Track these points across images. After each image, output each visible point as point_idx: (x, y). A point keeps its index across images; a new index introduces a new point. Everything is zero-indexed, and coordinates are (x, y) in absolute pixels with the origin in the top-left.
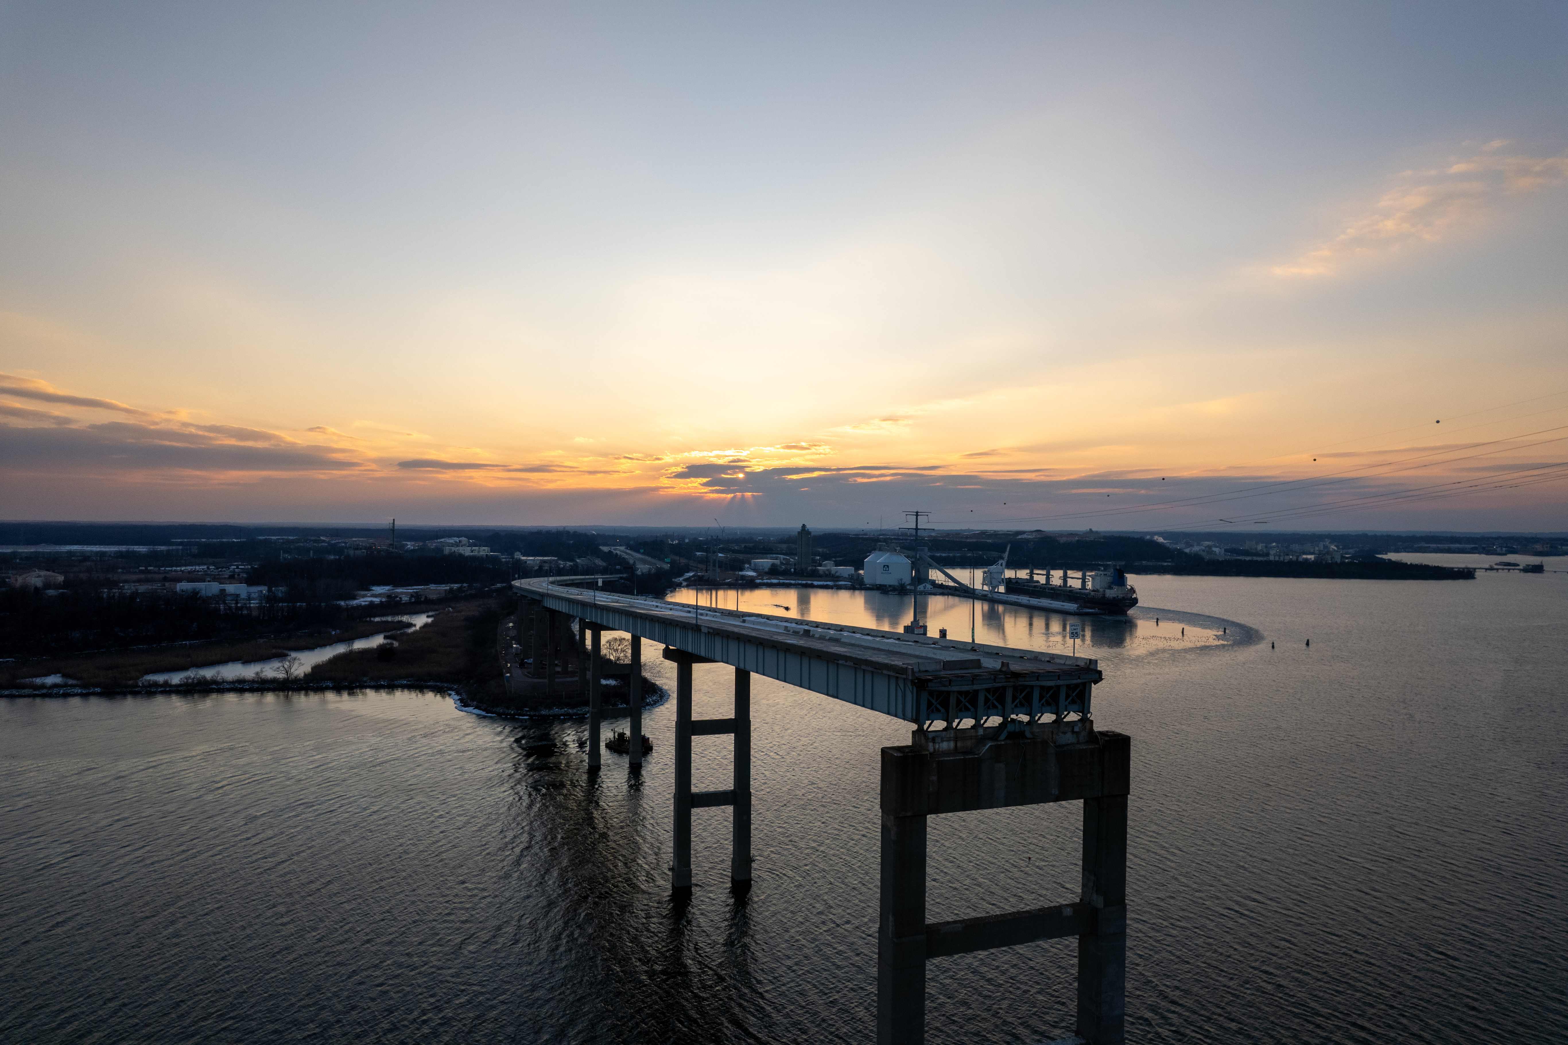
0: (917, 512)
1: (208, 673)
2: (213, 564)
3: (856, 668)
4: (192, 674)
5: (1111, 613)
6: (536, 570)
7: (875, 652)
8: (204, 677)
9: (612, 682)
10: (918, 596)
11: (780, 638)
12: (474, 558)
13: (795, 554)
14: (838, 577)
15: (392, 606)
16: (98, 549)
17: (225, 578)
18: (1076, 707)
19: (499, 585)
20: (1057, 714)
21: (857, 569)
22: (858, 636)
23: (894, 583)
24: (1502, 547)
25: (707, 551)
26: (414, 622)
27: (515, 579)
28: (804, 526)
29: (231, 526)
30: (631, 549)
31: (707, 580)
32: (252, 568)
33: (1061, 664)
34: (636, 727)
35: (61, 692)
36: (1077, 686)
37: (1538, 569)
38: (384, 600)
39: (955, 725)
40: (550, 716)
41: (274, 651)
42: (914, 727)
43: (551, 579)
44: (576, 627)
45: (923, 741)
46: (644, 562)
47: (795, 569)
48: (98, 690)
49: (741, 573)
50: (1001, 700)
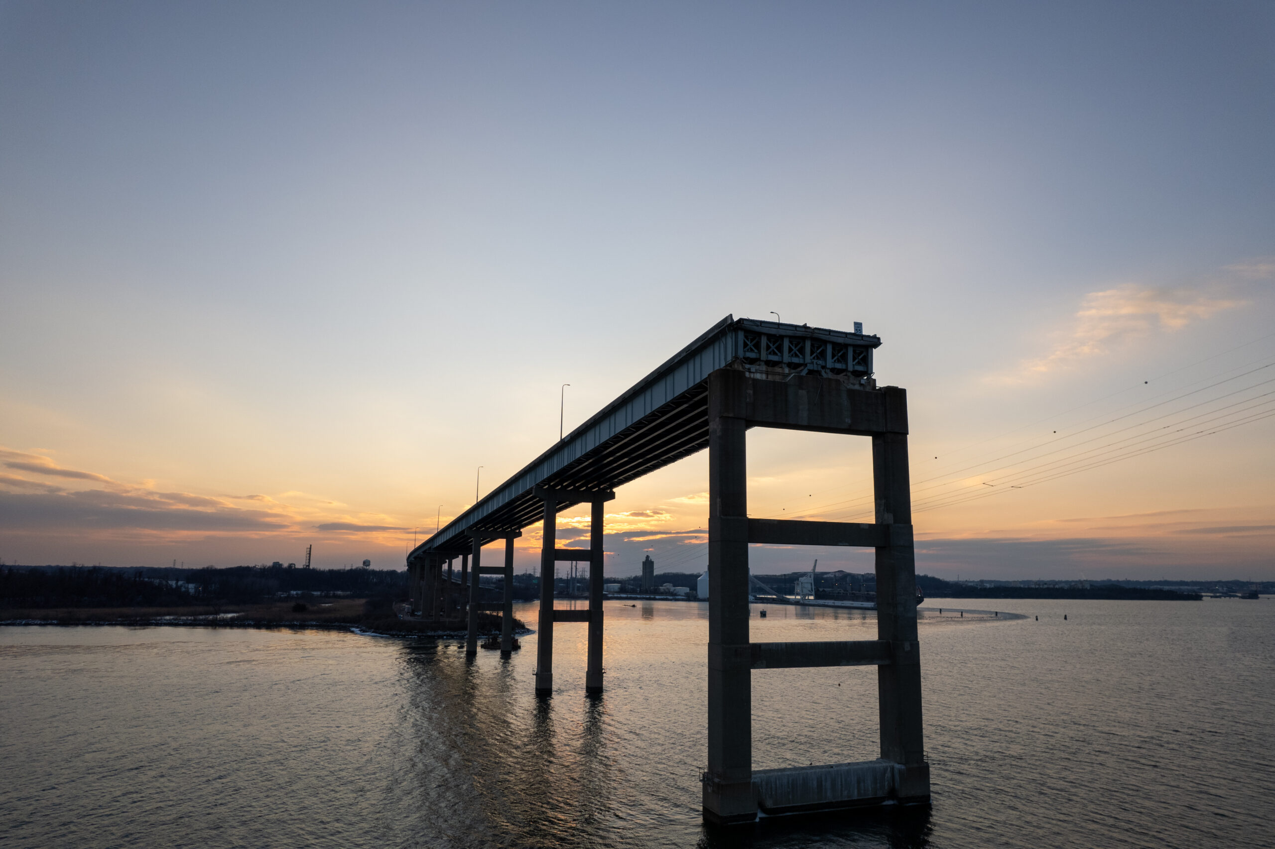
14: (676, 593)
18: (861, 368)
21: (692, 590)
36: (861, 348)
40: (434, 636)
47: (640, 589)
50: (802, 351)
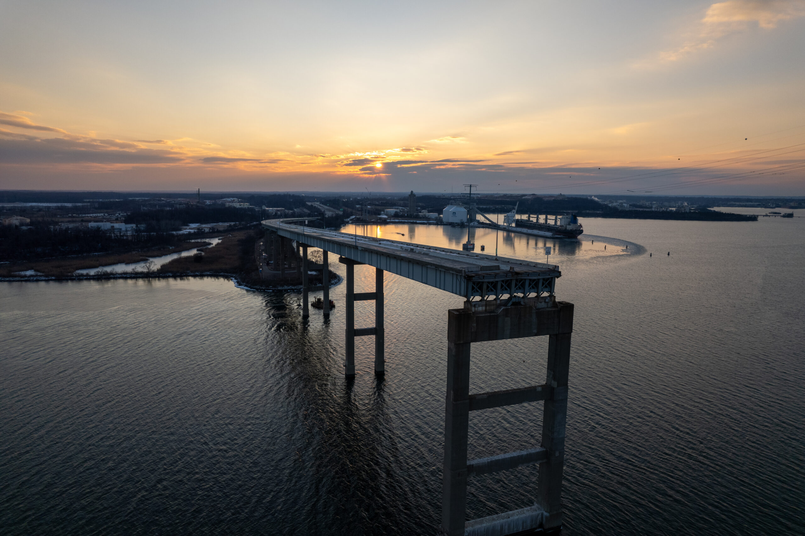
0: (471, 185)
1: (108, 269)
2: (107, 213)
3: (436, 270)
4: (100, 270)
5: (569, 237)
6: (274, 215)
7: (446, 261)
8: (106, 272)
9: (314, 273)
10: (470, 229)
11: (398, 253)
12: (241, 209)
13: (407, 206)
14: (429, 218)
15: (200, 234)
16: (46, 205)
17: (113, 220)
18: (547, 289)
19: (255, 223)
20: (537, 293)
21: (439, 214)
22: (438, 252)
23: (458, 221)
24: (773, 204)
25: (362, 205)
26: (212, 242)
27: (263, 220)
28: (412, 192)
29: (114, 193)
30: (322, 204)
31: (362, 220)
32: (127, 214)
33: (540, 268)
34: (326, 295)
35: (35, 279)
36: (548, 279)
37: (790, 216)
38: (196, 231)
39: (485, 298)
40: (282, 290)
41: (141, 258)
42: (465, 299)
43: (281, 220)
44: (295, 245)
45: (469, 306)
46: (329, 210)
47: (407, 214)
48: (53, 278)
49: (379, 216)
50: (509, 286)
